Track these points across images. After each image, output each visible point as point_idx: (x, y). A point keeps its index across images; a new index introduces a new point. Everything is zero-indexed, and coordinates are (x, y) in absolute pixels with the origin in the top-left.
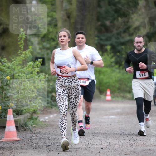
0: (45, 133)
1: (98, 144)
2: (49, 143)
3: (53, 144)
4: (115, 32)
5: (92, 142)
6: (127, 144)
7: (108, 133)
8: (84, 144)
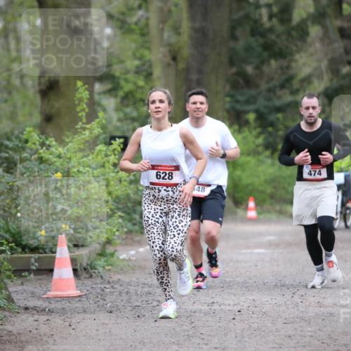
0: (129, 283)
1: (232, 303)
2: (137, 301)
3: (144, 302)
4: (264, 86)
5: (221, 300)
6: (288, 303)
7: (250, 281)
8: (205, 303)
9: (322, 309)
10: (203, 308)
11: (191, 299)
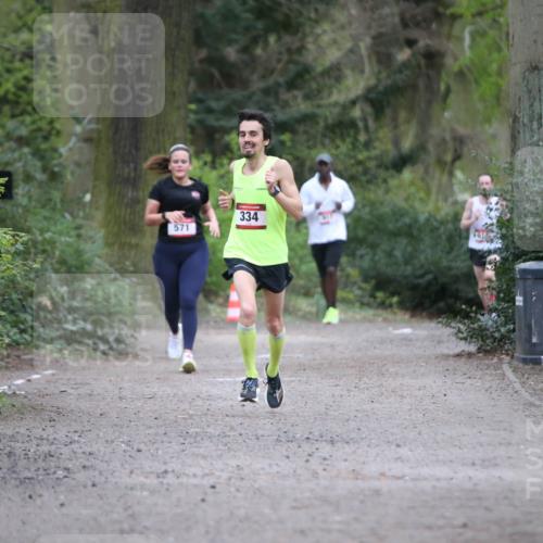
0: (13, 436)
1: (199, 472)
2: (28, 469)
3: (40, 472)
4: (257, 84)
5: (179, 466)
6: (299, 472)
7: (232, 433)
8: (152, 473)
9: (359, 482)
10: (148, 481)
11: (127, 466)
